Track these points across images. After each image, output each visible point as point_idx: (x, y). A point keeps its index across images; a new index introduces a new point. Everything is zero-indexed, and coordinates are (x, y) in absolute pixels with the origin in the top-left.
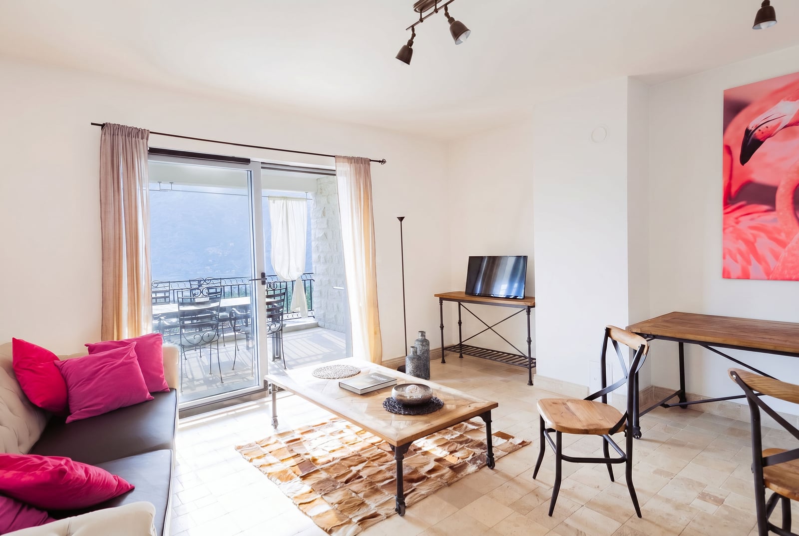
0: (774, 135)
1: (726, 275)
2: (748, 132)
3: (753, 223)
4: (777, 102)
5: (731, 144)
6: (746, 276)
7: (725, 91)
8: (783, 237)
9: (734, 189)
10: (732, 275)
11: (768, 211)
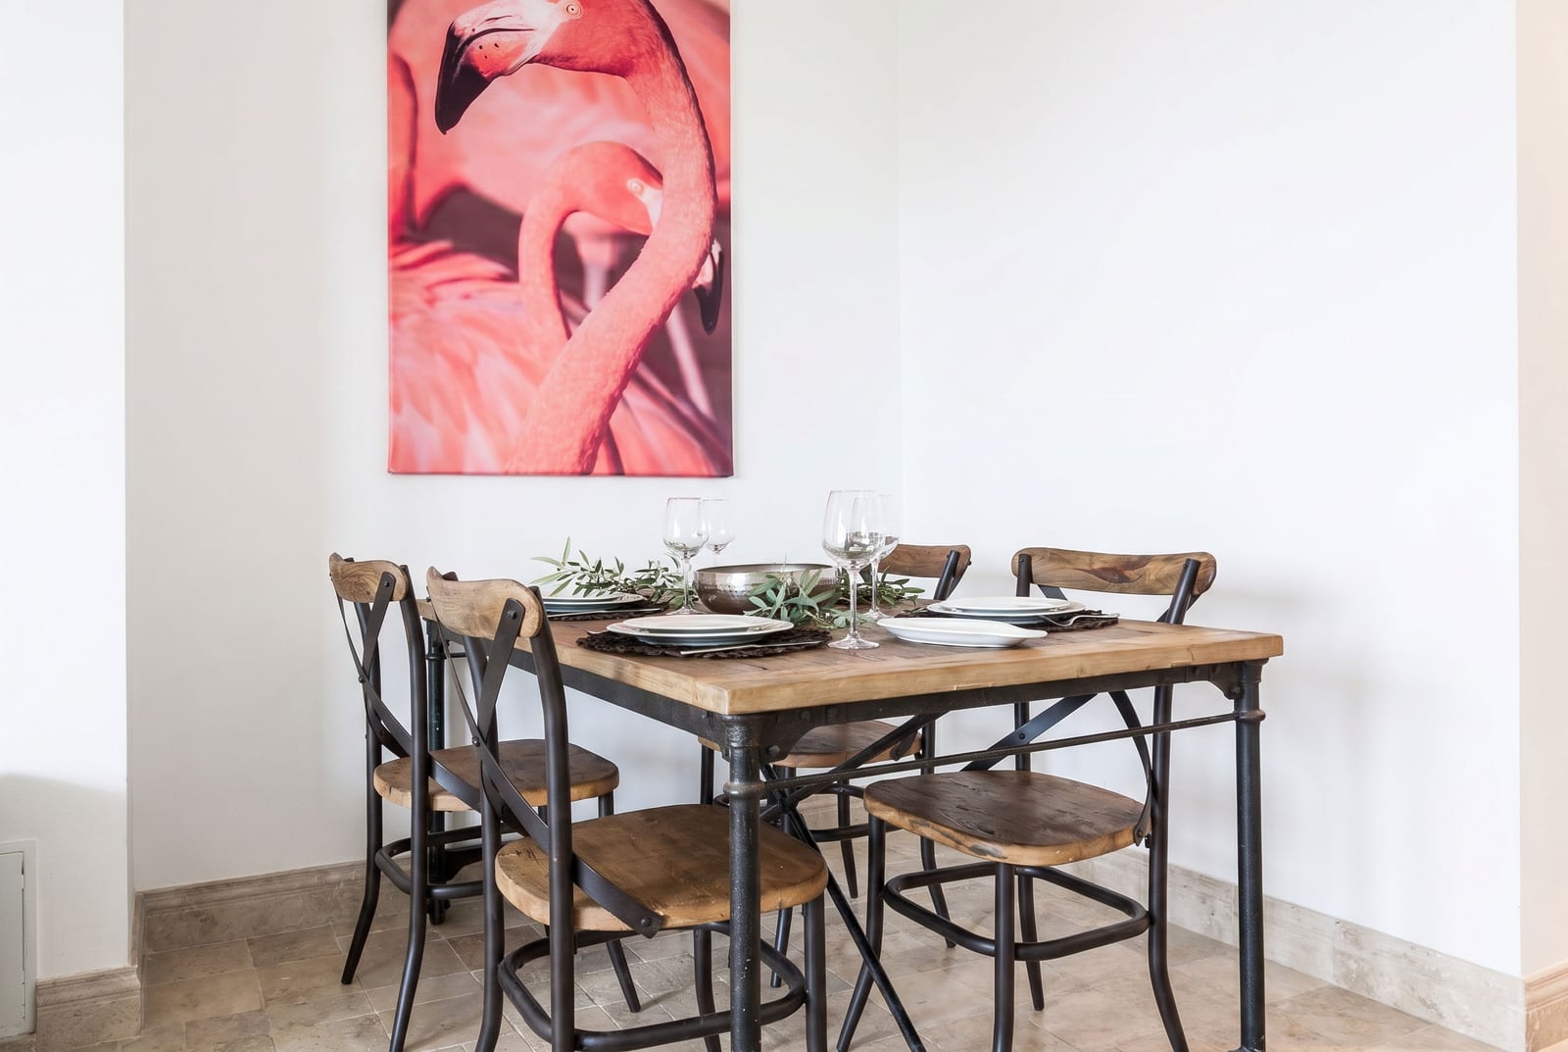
0: (512, 71)
6: (453, 465)
8: (535, 354)
11: (503, 278)
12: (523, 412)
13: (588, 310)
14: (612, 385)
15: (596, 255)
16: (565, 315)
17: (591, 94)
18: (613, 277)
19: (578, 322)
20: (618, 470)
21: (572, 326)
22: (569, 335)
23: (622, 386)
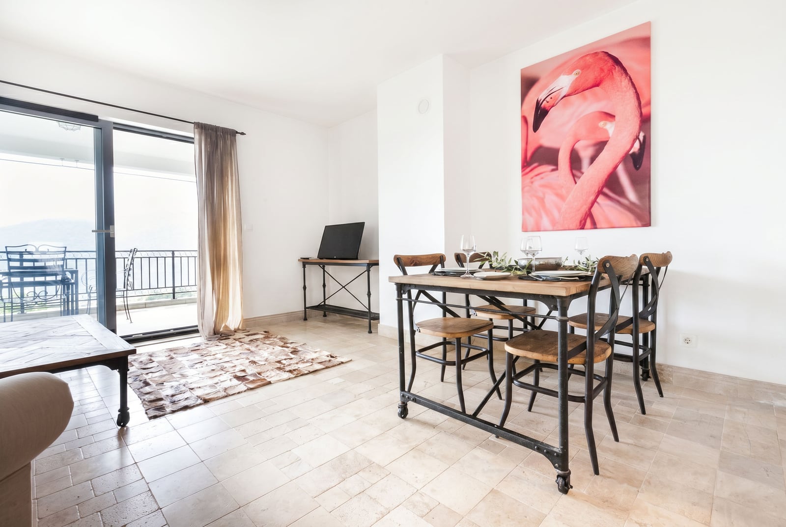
0: (556, 104)
1: (525, 229)
2: (538, 102)
3: (542, 182)
4: (559, 75)
5: (526, 115)
6: (538, 229)
7: (522, 70)
8: (564, 192)
9: (529, 154)
10: (529, 229)
11: (553, 170)
12: (559, 210)
13: (583, 173)
14: (592, 198)
15: (585, 154)
16: (574, 176)
17: (585, 98)
18: (593, 159)
19: (579, 178)
20: (594, 226)
21: (576, 179)
22: (576, 183)
23: (597, 197)
